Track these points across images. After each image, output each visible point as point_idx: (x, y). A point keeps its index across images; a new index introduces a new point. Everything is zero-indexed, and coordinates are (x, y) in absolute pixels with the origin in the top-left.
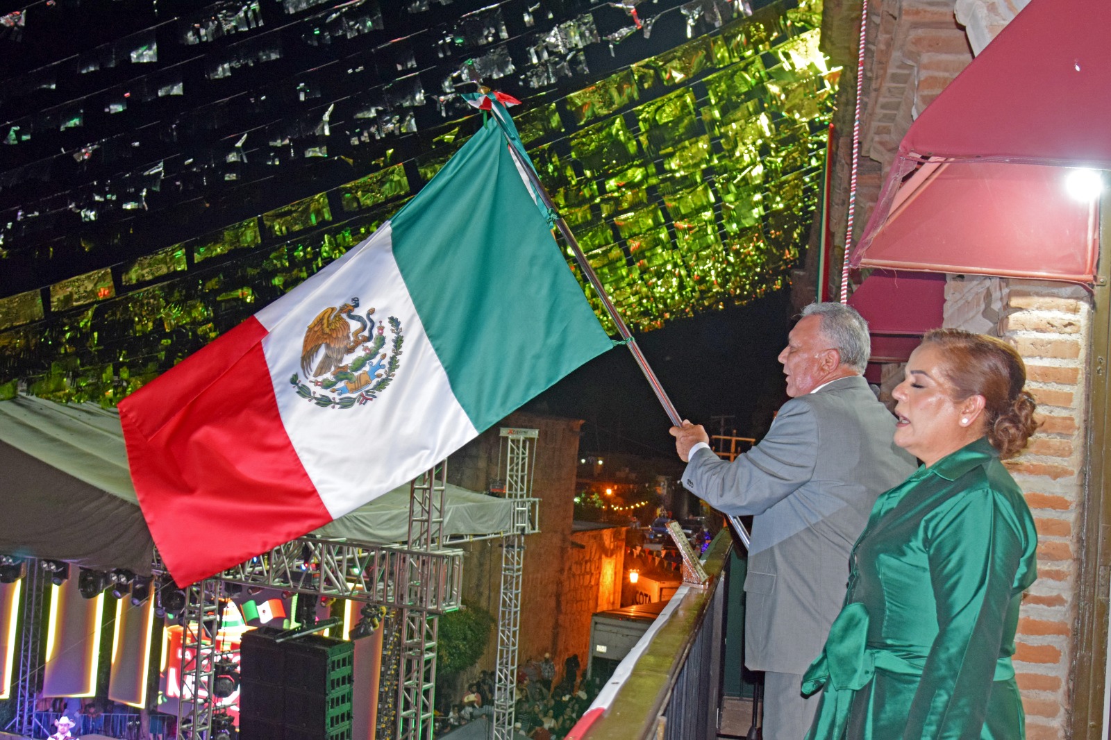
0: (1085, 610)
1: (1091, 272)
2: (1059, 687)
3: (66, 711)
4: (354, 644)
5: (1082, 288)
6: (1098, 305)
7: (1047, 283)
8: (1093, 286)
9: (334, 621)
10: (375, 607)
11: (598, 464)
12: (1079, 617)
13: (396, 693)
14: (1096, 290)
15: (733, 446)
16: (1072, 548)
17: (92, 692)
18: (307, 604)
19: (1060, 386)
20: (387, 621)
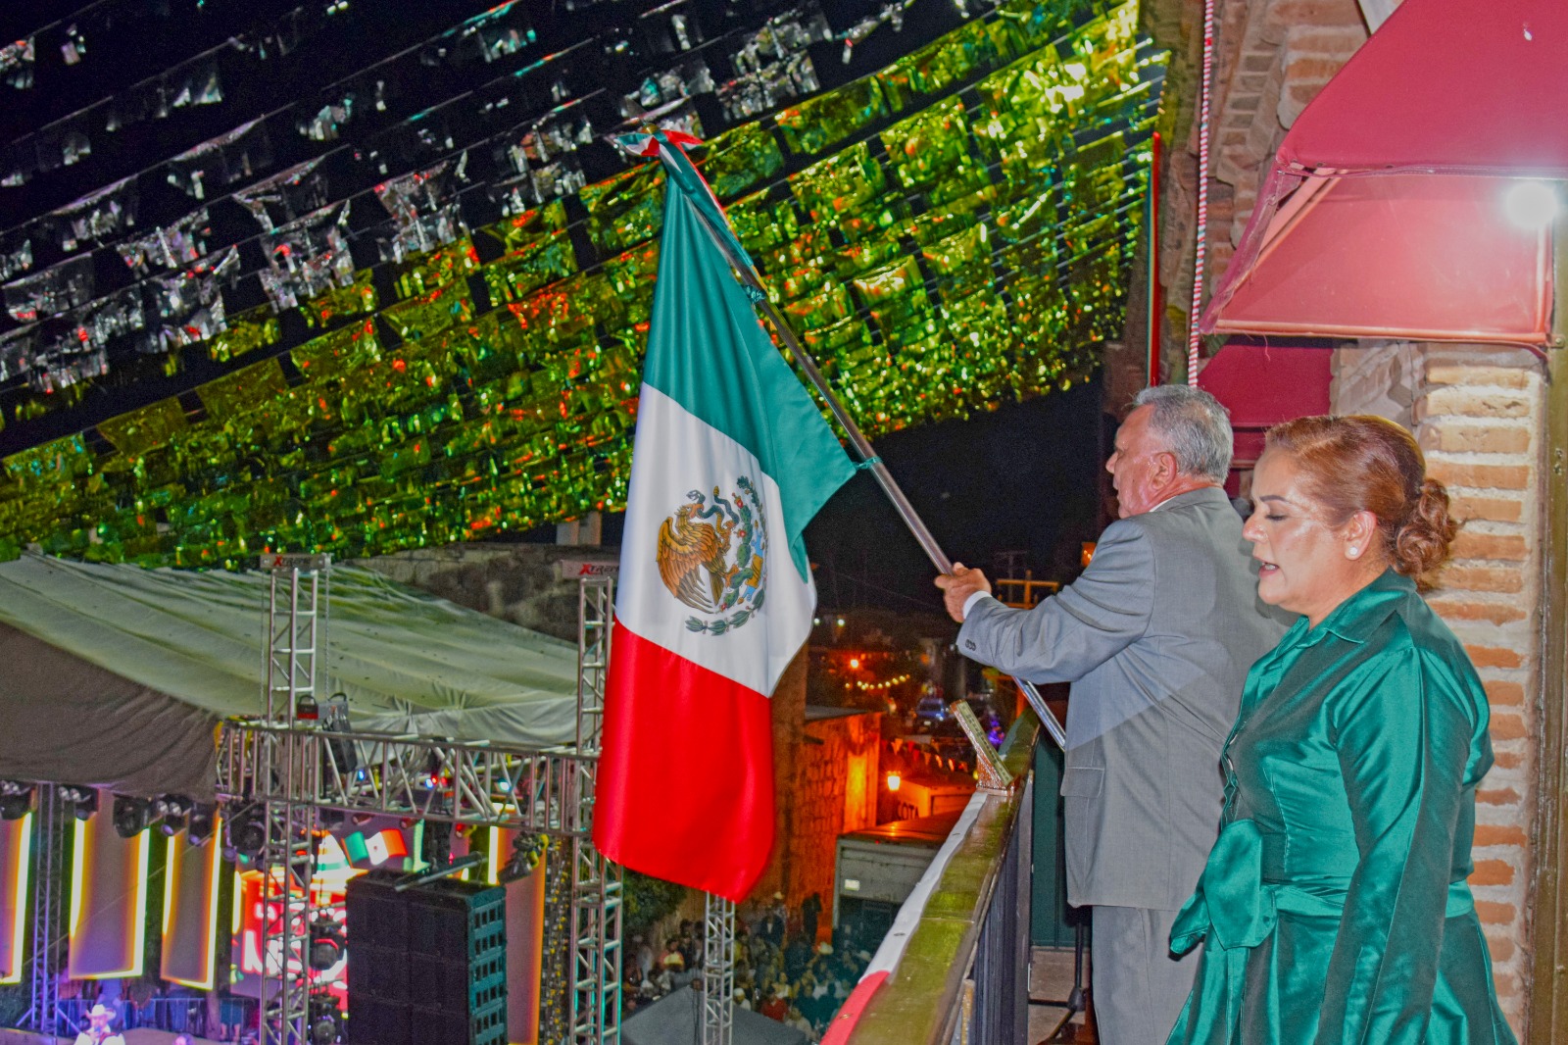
0: (1546, 808)
1: (1543, 329)
2: (1511, 918)
3: (101, 998)
4: (504, 890)
5: (1529, 353)
6: (1554, 376)
7: (1481, 347)
8: (1545, 348)
9: (476, 858)
10: (533, 836)
11: (837, 626)
12: (1538, 819)
13: (567, 956)
14: (1551, 354)
15: (1027, 592)
16: (1526, 721)
17: (136, 969)
18: (437, 833)
19: (1502, 493)
20: (549, 856)
